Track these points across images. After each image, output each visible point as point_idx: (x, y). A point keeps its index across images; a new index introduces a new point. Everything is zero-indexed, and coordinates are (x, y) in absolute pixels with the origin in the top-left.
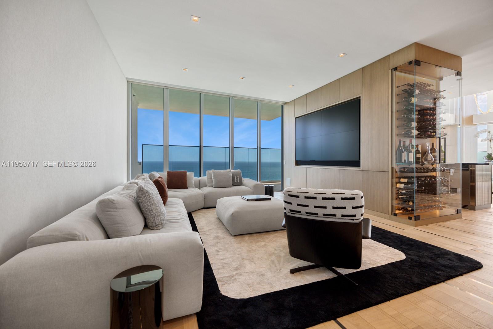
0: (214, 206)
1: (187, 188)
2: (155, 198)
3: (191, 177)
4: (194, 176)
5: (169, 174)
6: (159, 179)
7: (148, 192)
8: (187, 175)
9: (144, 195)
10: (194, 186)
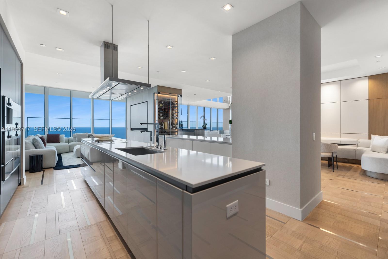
0: (72, 151)
1: (60, 143)
2: (40, 142)
3: (63, 137)
4: (64, 137)
5: (48, 135)
6: (42, 137)
7: (37, 140)
8: (60, 136)
9: (36, 141)
10: (64, 142)
